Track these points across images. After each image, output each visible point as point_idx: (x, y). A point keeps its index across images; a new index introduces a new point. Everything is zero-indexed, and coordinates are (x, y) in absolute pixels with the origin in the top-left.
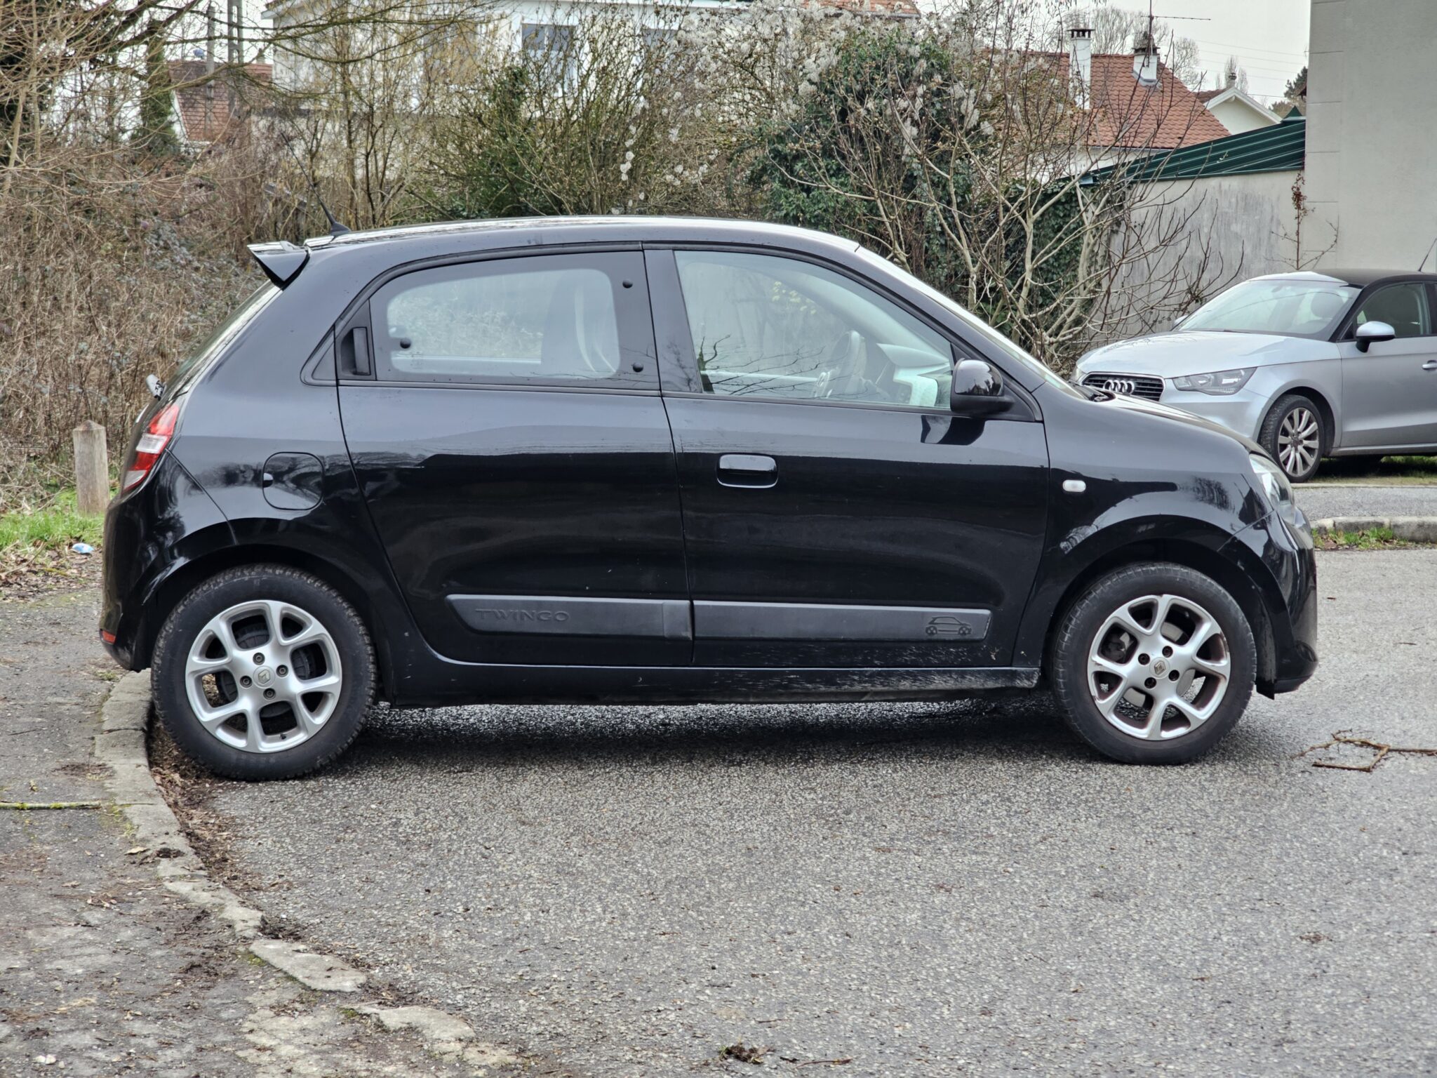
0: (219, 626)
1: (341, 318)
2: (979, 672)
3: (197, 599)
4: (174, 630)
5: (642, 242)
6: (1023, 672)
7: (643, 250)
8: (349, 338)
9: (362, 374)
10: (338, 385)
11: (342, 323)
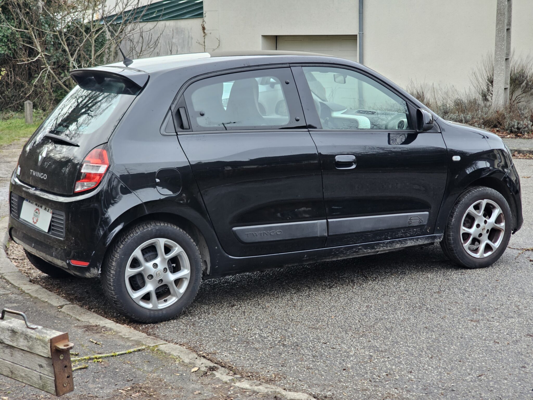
0: (137, 253)
1: (172, 103)
2: (423, 238)
3: (129, 241)
4: (120, 257)
5: (289, 63)
6: (438, 236)
7: (290, 67)
8: (178, 112)
9: (186, 129)
10: (177, 135)
11: (174, 106)
